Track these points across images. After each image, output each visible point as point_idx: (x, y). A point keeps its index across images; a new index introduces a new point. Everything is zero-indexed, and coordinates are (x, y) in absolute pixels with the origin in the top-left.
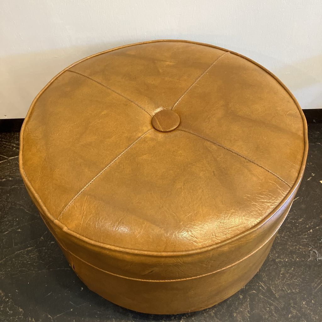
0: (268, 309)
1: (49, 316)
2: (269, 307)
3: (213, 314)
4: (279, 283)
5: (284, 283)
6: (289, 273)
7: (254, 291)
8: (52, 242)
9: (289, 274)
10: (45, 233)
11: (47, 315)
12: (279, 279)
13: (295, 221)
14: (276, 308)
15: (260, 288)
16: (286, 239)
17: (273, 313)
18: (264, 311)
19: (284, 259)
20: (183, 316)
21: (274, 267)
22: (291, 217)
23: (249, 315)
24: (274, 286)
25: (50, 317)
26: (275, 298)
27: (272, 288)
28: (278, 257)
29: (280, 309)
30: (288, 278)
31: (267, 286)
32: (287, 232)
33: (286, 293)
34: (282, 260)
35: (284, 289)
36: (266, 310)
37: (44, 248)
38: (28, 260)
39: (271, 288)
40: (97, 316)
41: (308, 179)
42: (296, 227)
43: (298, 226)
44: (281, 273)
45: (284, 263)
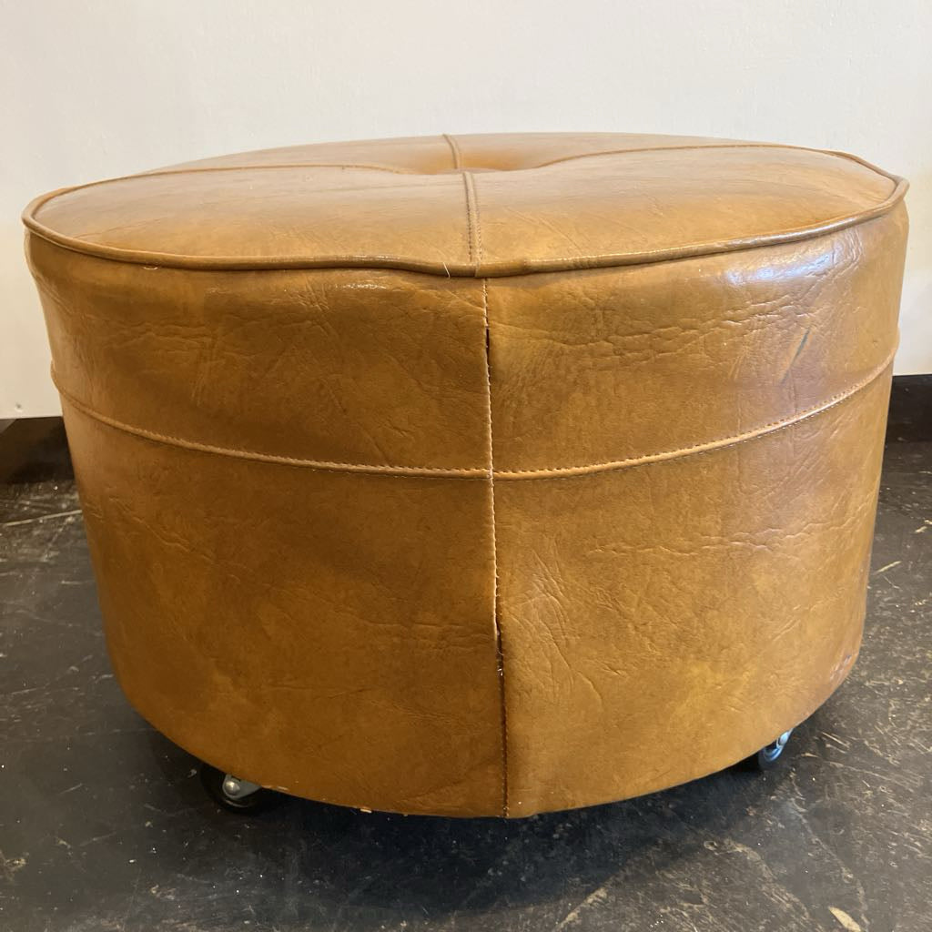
0: (868, 792)
1: (62, 842)
2: (869, 789)
3: (669, 814)
4: (891, 731)
5: (910, 731)
6: (918, 708)
7: (808, 754)
8: (106, 676)
9: (918, 712)
10: (85, 659)
11: (55, 839)
12: (886, 723)
13: (904, 604)
14: (895, 789)
15: (828, 746)
16: (885, 639)
17: (891, 801)
18: (856, 799)
19: (893, 681)
20: (559, 822)
21: (864, 699)
22: (886, 600)
23: (804, 810)
24: (874, 739)
25: (65, 843)
26: (888, 765)
27: (871, 742)
28: (869, 678)
29: (911, 790)
30: (920, 721)
31: (851, 741)
32: (882, 627)
33: (922, 753)
34: (886, 684)
35: (911, 744)
36: (861, 795)
37: (76, 689)
38: (13, 716)
39: (866, 743)
40: (239, 836)
41: (918, 531)
42: (912, 618)
43: (916, 614)
44: (891, 709)
45: (895, 688)
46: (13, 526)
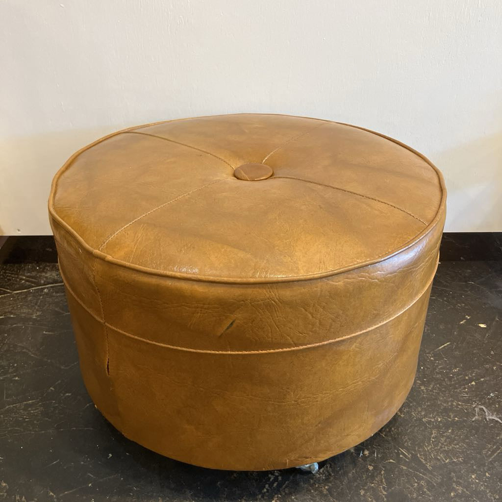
0: (416, 484)
1: (51, 494)
2: (416, 483)
3: (325, 492)
4: (431, 449)
5: (439, 449)
6: (445, 436)
7: (391, 461)
8: (67, 394)
9: (444, 438)
10: (57, 383)
11: (48, 492)
12: (429, 444)
13: (448, 371)
14: (428, 482)
15: (401, 456)
16: (436, 392)
17: (425, 490)
18: (410, 488)
19: (436, 419)
20: (276, 494)
21: (421, 429)
22: (440, 367)
23: (386, 493)
24: (422, 453)
25: (53, 494)
26: (426, 469)
27: (420, 455)
28: (425, 416)
29: (435, 484)
30: (445, 444)
31: (412, 453)
32: (436, 384)
33: (443, 463)
34: (433, 420)
35: (439, 457)
36: (412, 486)
37: (54, 402)
38: (25, 417)
39: (419, 455)
40: (131, 494)
41: (461, 323)
42: (450, 379)
43: (453, 377)
44: (433, 436)
45: (436, 423)
46: (18, 293)
